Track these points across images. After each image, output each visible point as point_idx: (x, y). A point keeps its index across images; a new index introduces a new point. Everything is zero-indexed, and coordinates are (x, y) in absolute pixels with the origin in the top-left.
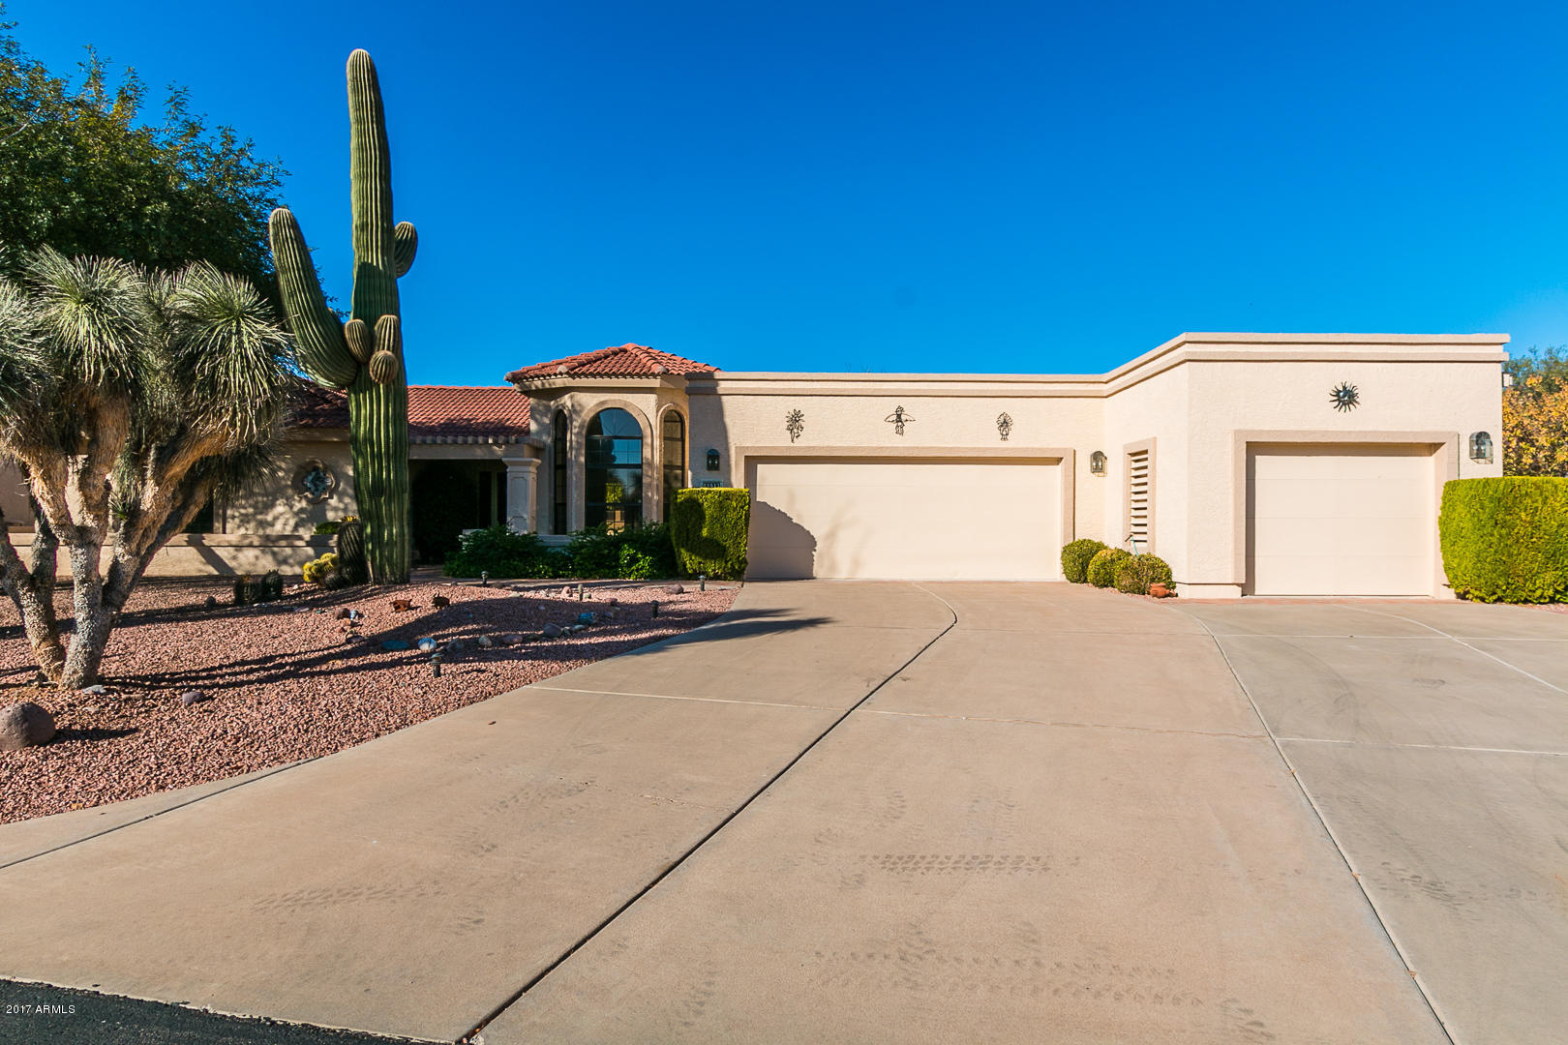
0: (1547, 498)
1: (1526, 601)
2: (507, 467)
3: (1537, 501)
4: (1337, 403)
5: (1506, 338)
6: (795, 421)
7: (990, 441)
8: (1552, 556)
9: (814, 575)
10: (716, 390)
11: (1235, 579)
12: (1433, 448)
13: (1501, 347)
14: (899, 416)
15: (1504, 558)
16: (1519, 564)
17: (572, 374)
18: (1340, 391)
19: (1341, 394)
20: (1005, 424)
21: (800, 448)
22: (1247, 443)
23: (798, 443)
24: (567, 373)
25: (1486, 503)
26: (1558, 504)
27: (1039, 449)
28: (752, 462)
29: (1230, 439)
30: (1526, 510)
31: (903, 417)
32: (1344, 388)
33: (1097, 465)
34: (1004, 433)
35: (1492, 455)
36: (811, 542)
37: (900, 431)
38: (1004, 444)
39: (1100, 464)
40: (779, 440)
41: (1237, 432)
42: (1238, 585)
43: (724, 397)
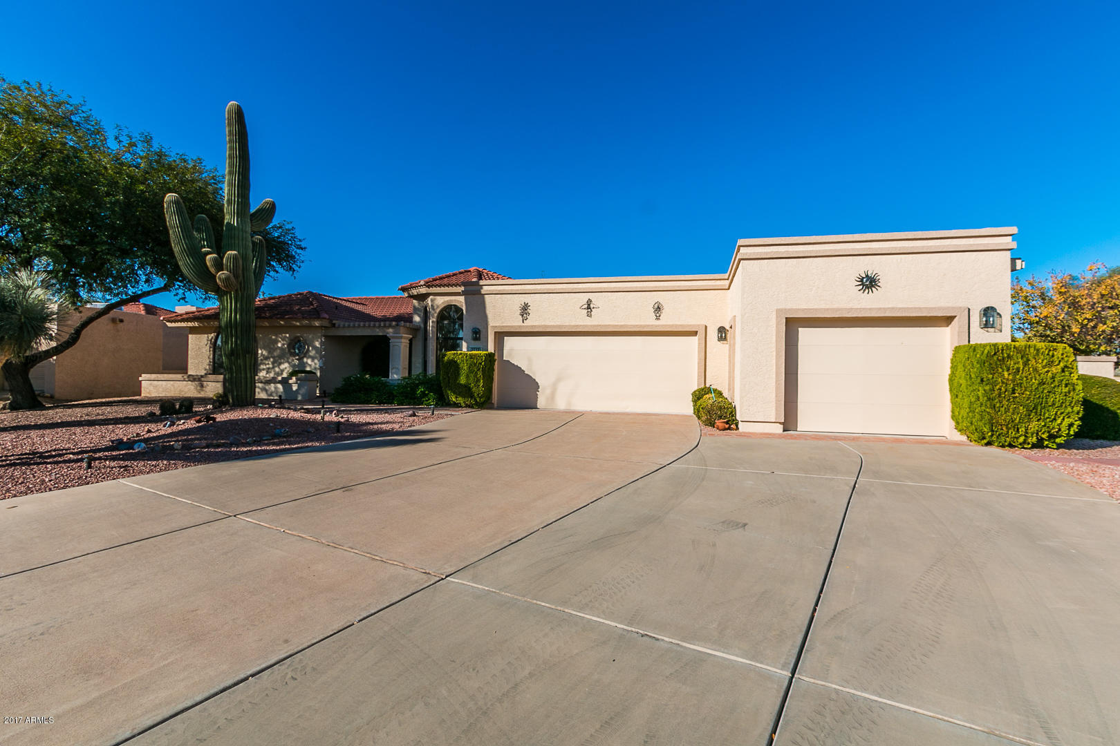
0: (1028, 360)
1: (1011, 446)
2: (390, 339)
3: (1018, 363)
4: (861, 287)
5: (1014, 230)
6: (525, 310)
7: (649, 321)
8: (1034, 409)
9: (538, 407)
10: (480, 292)
11: (776, 419)
12: (948, 320)
13: (1011, 237)
14: (589, 305)
15: (988, 410)
16: (1002, 415)
17: (428, 285)
18: (864, 278)
19: (865, 280)
20: (658, 309)
21: (527, 326)
22: (786, 318)
23: (527, 323)
24: (424, 285)
25: (975, 363)
26: (1040, 366)
27: (681, 325)
28: (500, 336)
29: (774, 316)
30: (1008, 370)
31: (592, 306)
32: (867, 276)
33: (721, 336)
34: (658, 315)
35: (1001, 325)
36: (536, 386)
37: (589, 315)
38: (658, 323)
39: (724, 335)
40: (515, 322)
41: (778, 311)
42: (780, 423)
43: (486, 296)
